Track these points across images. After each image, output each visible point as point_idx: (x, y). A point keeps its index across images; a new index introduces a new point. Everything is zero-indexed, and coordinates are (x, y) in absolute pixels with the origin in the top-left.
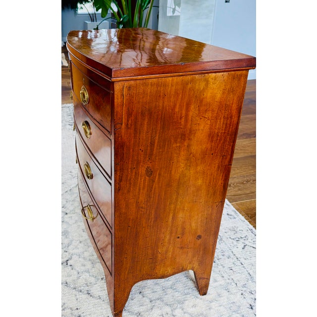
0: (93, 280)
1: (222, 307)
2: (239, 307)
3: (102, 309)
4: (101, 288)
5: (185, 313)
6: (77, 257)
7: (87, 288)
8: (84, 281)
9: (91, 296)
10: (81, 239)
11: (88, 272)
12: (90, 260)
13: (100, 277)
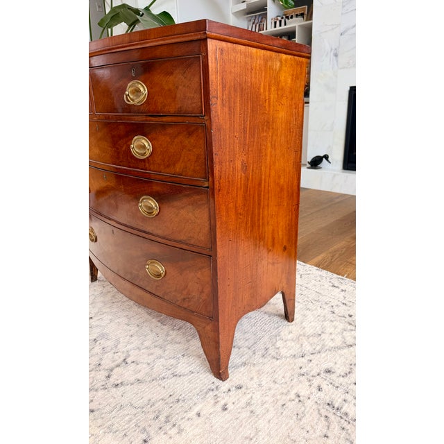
0: (172, 361)
1: (312, 323)
2: (325, 316)
3: (201, 380)
4: (187, 363)
5: (286, 341)
6: (137, 351)
7: (170, 372)
8: (161, 367)
9: (180, 376)
10: (131, 333)
11: (161, 357)
12: (155, 347)
13: (180, 355)
